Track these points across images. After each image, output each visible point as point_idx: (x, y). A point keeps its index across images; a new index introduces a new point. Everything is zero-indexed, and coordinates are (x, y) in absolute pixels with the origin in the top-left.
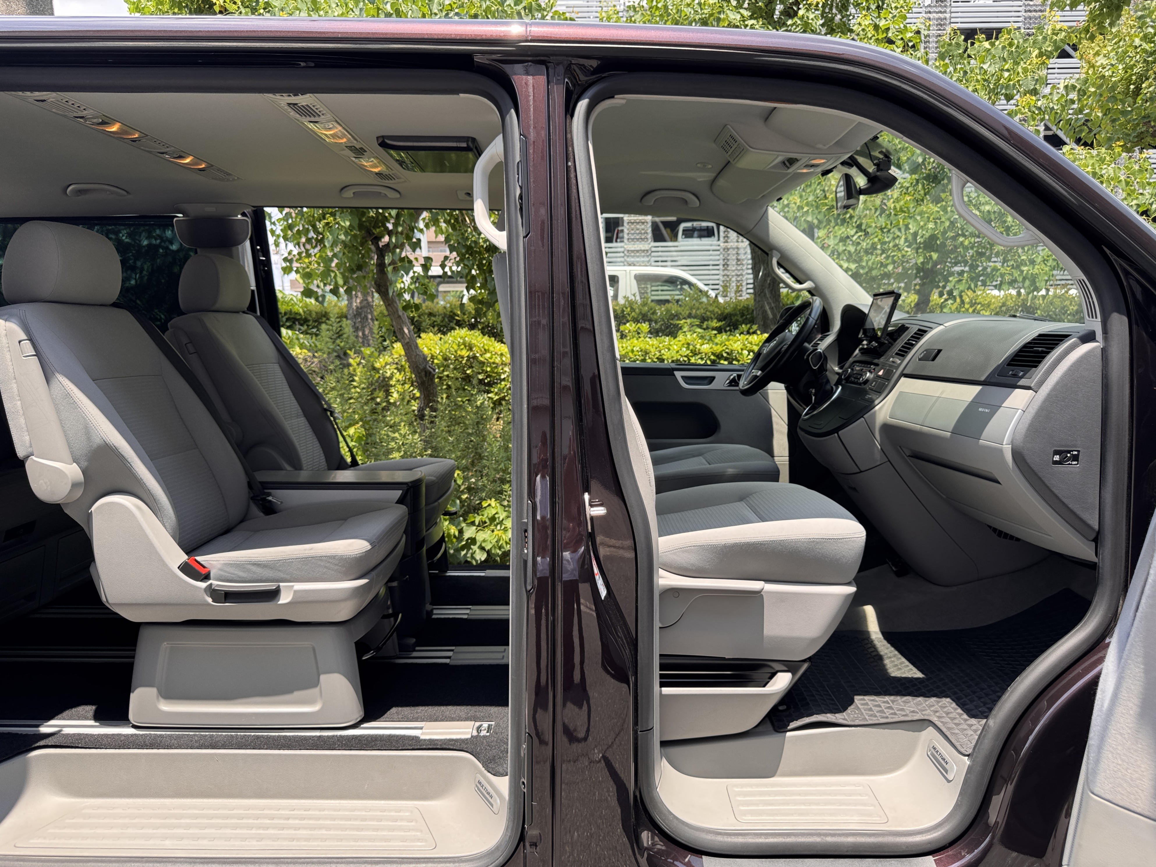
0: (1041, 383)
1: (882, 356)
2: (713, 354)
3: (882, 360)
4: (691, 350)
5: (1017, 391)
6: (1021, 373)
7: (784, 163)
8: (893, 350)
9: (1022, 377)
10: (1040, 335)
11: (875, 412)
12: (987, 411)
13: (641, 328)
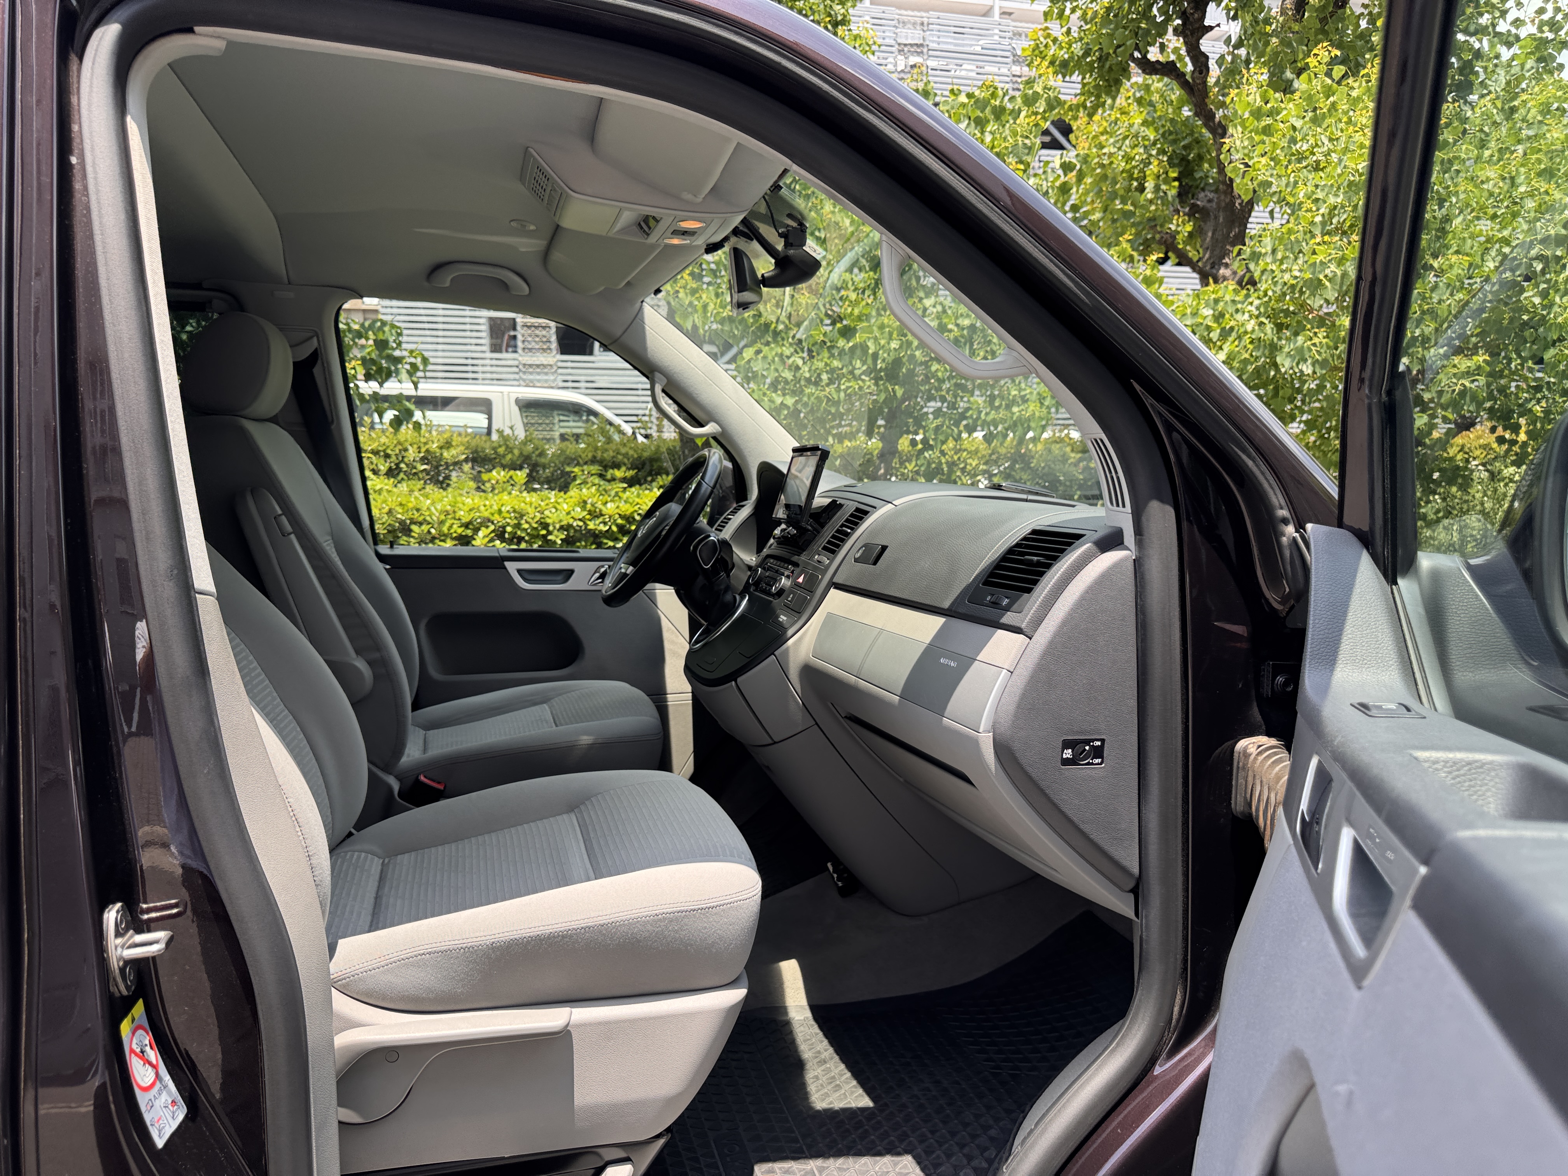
0: (1038, 622)
1: (804, 551)
3: (803, 557)
4: (589, 511)
5: (1000, 633)
6: (1006, 601)
7: (638, 224)
8: (819, 543)
9: (1007, 609)
10: (1034, 532)
11: (787, 649)
12: (952, 664)
13: (514, 478)
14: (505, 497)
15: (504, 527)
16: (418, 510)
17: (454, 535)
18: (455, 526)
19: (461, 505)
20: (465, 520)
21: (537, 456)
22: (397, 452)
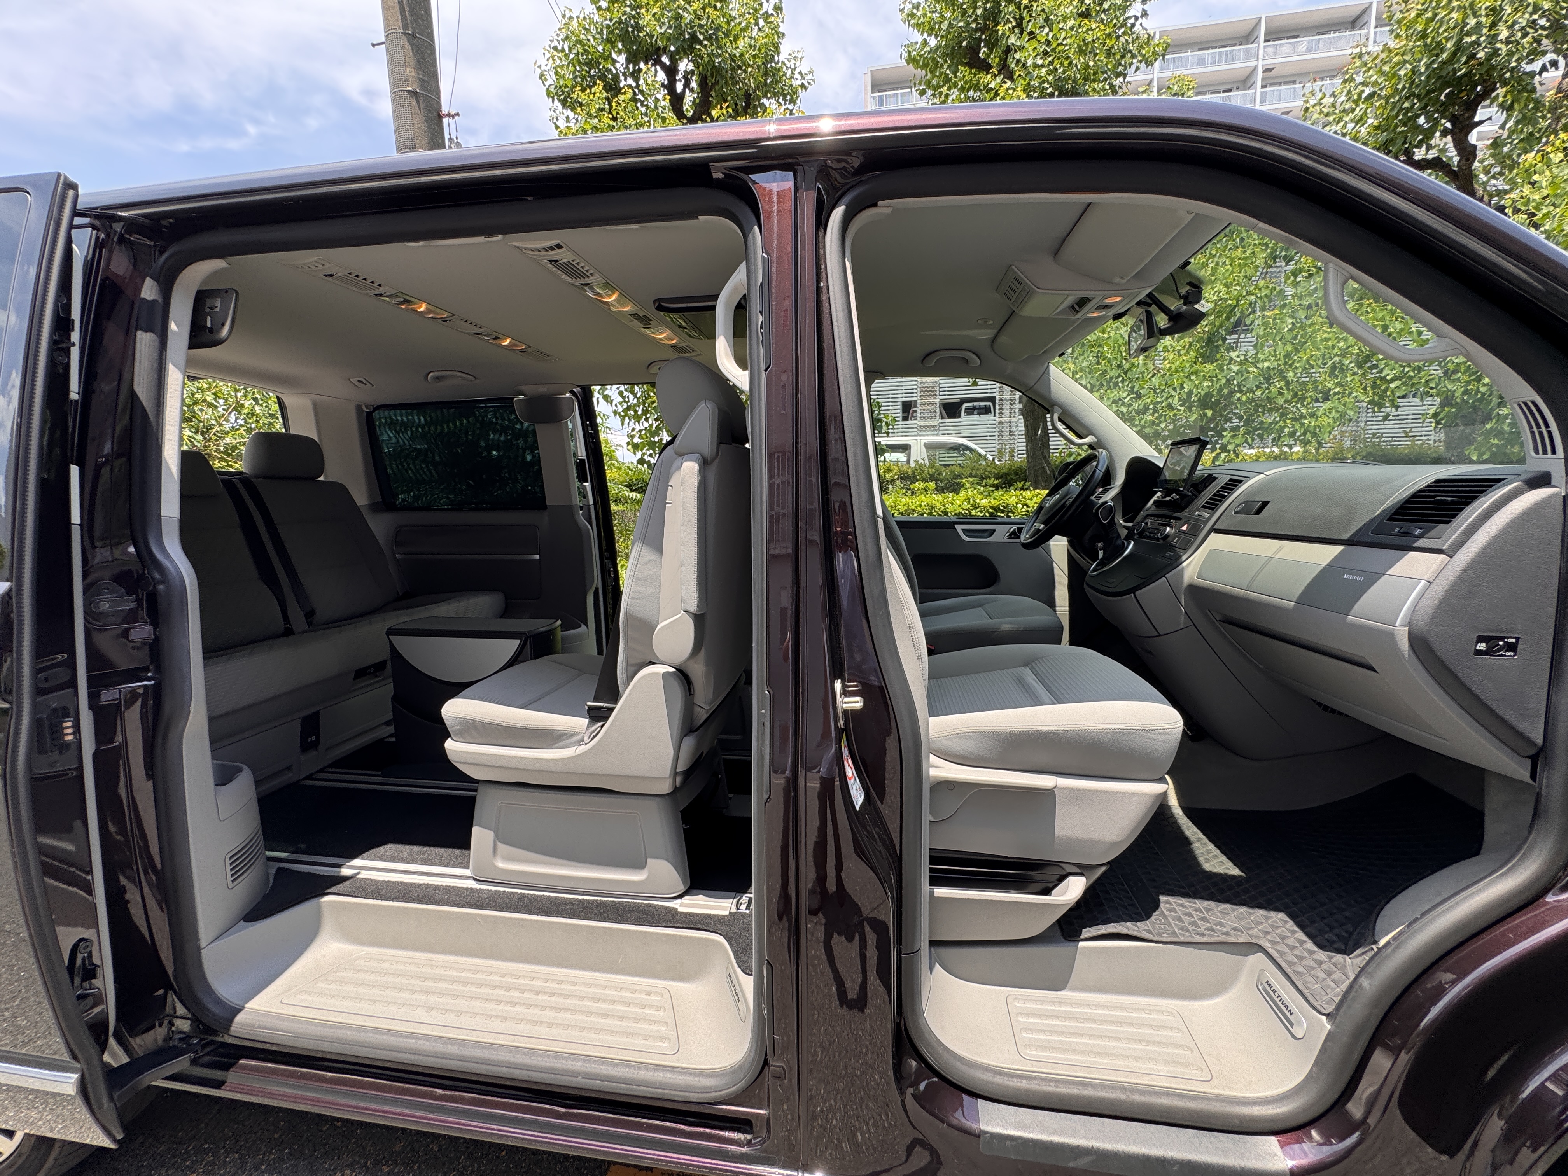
0: (1459, 544)
2: (991, 507)
3: (1185, 513)
4: (972, 505)
5: (1414, 554)
6: (1418, 532)
7: (1073, 307)
8: (1199, 502)
9: (1420, 536)
10: (1438, 481)
11: (1180, 570)
12: (1357, 579)
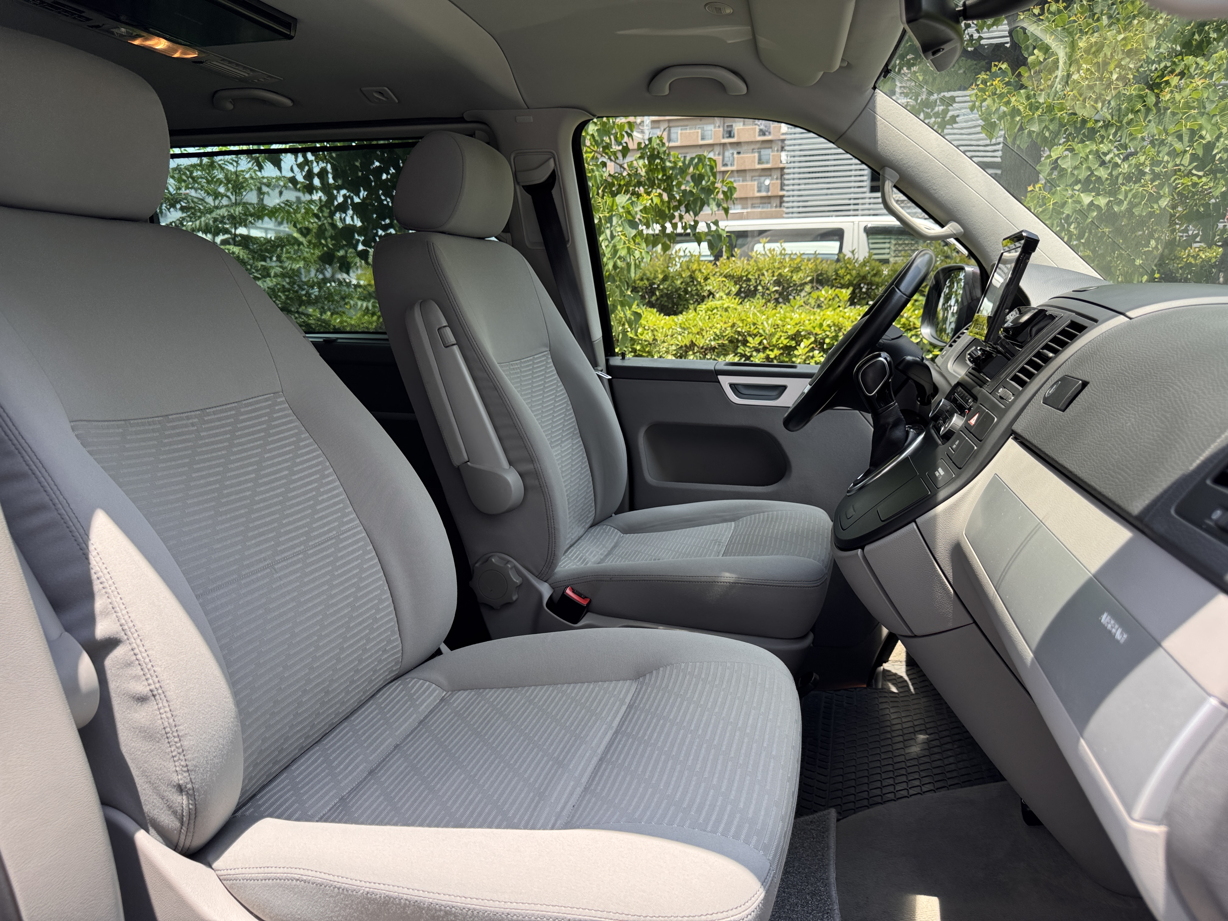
1: (991, 380)
3: (985, 389)
13: (839, 295)
14: (829, 312)
15: (824, 339)
16: (754, 324)
17: (781, 345)
18: (782, 338)
19: (788, 320)
20: (790, 333)
21: (872, 276)
22: (757, 277)
